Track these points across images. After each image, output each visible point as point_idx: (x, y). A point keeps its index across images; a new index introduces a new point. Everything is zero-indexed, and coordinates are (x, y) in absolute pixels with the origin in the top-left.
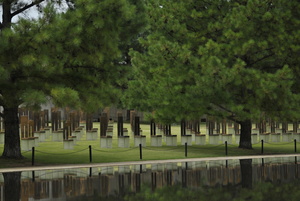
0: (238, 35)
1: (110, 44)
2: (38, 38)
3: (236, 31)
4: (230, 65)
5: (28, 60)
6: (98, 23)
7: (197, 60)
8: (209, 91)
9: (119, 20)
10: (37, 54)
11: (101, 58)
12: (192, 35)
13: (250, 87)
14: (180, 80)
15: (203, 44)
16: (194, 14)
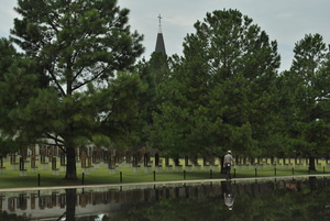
0: (218, 103)
1: (132, 108)
2: (84, 104)
3: (217, 100)
4: (213, 121)
5: (77, 118)
6: (123, 95)
7: (192, 118)
8: (200, 138)
9: (137, 93)
10: (84, 114)
11: (125, 116)
12: (190, 102)
13: (226, 135)
14: (182, 130)
15: (197, 108)
16: (191, 90)
